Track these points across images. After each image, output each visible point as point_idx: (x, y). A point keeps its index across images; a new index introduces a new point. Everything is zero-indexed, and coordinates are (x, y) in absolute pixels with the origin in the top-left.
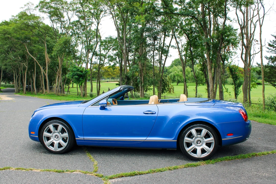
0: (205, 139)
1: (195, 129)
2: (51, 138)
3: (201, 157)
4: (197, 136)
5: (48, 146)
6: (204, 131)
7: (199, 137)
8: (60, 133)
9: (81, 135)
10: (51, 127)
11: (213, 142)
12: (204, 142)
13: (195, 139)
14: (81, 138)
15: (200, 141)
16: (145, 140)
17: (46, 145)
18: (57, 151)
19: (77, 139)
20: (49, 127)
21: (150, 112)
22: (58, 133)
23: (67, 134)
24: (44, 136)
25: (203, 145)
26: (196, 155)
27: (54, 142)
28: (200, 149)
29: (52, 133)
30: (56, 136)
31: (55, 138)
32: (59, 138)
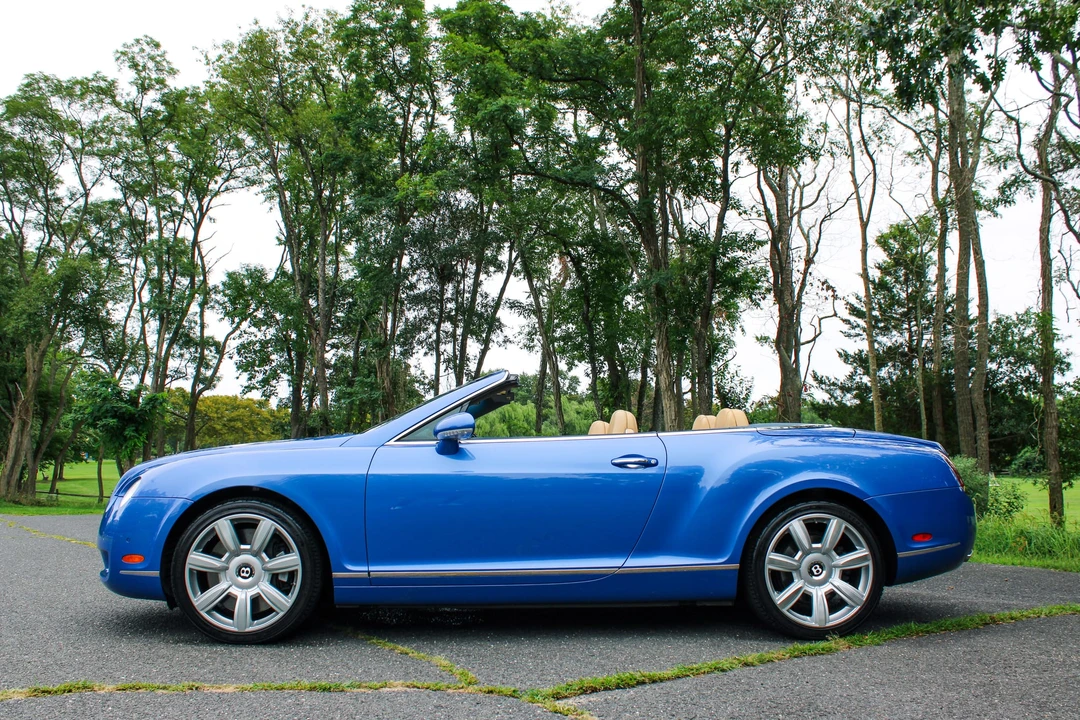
0: (838, 557)
1: (804, 521)
2: (221, 576)
3: (828, 625)
4: (811, 546)
5: (208, 612)
6: (835, 527)
7: (817, 550)
8: (264, 555)
9: (356, 561)
10: (224, 528)
11: (867, 567)
12: (835, 567)
13: (801, 557)
14: (357, 570)
15: (821, 567)
16: (619, 568)
17: (198, 609)
18: (247, 630)
19: (336, 575)
20: (213, 529)
21: (635, 460)
22: (254, 556)
23: (297, 557)
24: (192, 570)
25: (830, 580)
26: (810, 620)
27: (235, 592)
28: (824, 596)
29: (227, 555)
30: (243, 569)
31: (239, 575)
32: (253, 577)
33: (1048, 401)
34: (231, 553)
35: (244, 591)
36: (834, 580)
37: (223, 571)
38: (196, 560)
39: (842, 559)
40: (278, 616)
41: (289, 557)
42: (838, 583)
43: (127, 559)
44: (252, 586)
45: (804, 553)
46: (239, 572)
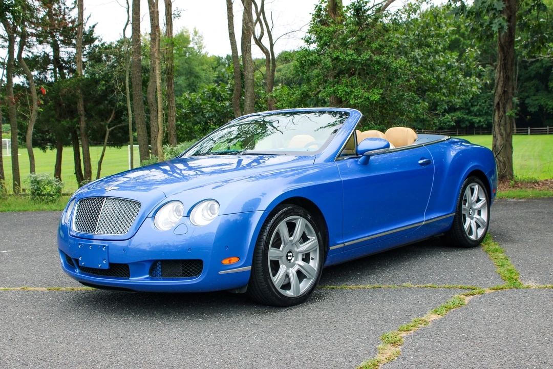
0: (476, 204)
1: (470, 187)
4: (471, 200)
6: (476, 189)
8: (298, 243)
10: (284, 228)
13: (468, 205)
14: (339, 243)
15: (472, 210)
16: (424, 221)
17: (276, 287)
18: (299, 295)
19: (331, 248)
20: (278, 230)
21: (424, 160)
22: (293, 245)
23: (317, 240)
24: (271, 261)
25: (475, 216)
26: (473, 237)
27: (288, 271)
28: (475, 224)
29: (282, 246)
30: (289, 254)
31: (287, 259)
32: (293, 259)
33: (171, 99)
34: (284, 244)
35: (290, 269)
36: (476, 216)
37: (281, 258)
38: (273, 253)
39: (479, 205)
40: (311, 281)
41: (313, 240)
42: (478, 217)
43: (226, 262)
44: (294, 265)
45: (469, 203)
46: (287, 257)
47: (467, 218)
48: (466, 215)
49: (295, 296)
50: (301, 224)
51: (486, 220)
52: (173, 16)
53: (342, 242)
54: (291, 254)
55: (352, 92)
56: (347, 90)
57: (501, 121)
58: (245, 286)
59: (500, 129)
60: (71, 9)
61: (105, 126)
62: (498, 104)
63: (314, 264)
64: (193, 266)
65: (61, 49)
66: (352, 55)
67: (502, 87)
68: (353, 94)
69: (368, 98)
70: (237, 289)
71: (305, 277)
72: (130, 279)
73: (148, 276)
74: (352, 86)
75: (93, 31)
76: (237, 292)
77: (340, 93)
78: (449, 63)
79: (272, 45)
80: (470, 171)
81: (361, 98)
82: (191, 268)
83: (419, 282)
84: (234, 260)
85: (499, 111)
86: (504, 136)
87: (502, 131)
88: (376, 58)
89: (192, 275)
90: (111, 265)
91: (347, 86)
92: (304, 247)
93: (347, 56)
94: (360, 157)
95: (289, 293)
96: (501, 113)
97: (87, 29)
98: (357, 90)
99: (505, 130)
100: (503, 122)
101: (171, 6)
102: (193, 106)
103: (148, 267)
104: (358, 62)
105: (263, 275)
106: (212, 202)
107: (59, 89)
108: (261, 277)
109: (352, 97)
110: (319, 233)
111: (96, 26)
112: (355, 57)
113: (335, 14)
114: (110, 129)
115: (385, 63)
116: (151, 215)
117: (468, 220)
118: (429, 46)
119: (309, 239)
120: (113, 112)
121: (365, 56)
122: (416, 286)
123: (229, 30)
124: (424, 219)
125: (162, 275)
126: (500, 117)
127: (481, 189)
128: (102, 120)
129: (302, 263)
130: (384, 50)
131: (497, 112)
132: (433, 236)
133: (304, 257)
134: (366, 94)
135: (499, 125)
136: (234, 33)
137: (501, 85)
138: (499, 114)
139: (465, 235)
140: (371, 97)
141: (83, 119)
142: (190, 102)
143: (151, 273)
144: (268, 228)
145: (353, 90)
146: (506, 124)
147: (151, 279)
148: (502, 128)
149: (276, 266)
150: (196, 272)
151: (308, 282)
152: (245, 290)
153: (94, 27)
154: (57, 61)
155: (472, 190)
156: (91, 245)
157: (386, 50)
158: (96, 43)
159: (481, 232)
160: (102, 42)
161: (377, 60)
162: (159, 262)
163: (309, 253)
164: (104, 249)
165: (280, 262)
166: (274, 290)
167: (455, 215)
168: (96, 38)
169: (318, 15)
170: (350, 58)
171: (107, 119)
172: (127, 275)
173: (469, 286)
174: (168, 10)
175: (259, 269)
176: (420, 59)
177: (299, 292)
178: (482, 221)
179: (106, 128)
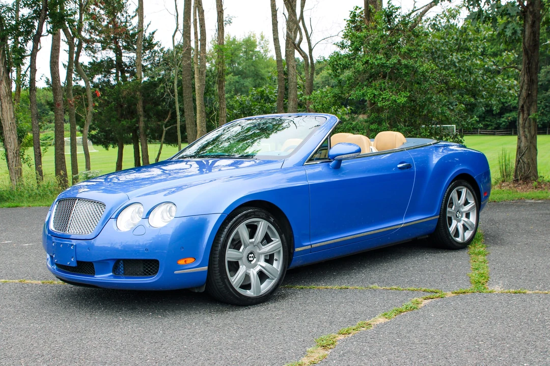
0: (464, 207)
1: (456, 190)
3: (465, 241)
4: (457, 202)
5: (240, 289)
6: (464, 193)
8: (261, 244)
10: (243, 229)
11: (473, 211)
12: (464, 212)
13: (455, 208)
14: (306, 245)
15: (459, 213)
16: (403, 224)
17: (235, 287)
18: (260, 294)
19: (297, 250)
20: (237, 232)
21: (404, 164)
22: (254, 246)
23: (280, 242)
24: (229, 262)
25: (462, 219)
26: (459, 240)
27: (248, 271)
28: (462, 226)
29: (242, 247)
30: (250, 255)
31: (248, 259)
32: (255, 259)
33: (222, 101)
34: (245, 245)
35: (252, 269)
36: (464, 218)
37: (241, 259)
38: (231, 254)
39: (467, 208)
40: (274, 281)
41: (276, 242)
42: (466, 220)
43: (182, 262)
44: (255, 265)
45: (455, 206)
46: (248, 258)
47: (453, 221)
48: (453, 218)
49: (255, 296)
50: (263, 226)
51: (474, 223)
52: (224, 22)
53: (310, 243)
54: (252, 255)
55: (380, 94)
56: (376, 93)
57: (525, 123)
58: (203, 286)
59: (525, 131)
60: (133, 17)
61: (162, 125)
62: (523, 107)
63: (277, 266)
64: (151, 266)
65: (123, 54)
66: (381, 59)
67: (527, 90)
68: (381, 97)
69: (395, 101)
70: (197, 288)
71: (268, 278)
72: (95, 276)
73: (111, 274)
74: (381, 89)
75: (153, 37)
76: (196, 291)
77: (369, 96)
78: (486, 66)
79: (311, 50)
80: (457, 175)
81: (388, 100)
82: (149, 268)
83: (388, 284)
84: (190, 260)
85: (523, 114)
86: (528, 138)
87: (527, 133)
88: (404, 62)
89: (150, 274)
90: (78, 262)
91: (376, 89)
92: (267, 248)
93: (377, 60)
94: (331, 161)
95: (249, 293)
96: (525, 115)
97: (147, 35)
98: (385, 93)
99: (530, 132)
100: (527, 125)
101: (223, 13)
102: (243, 107)
103: (112, 264)
104: (387, 66)
105: (220, 275)
106: (171, 205)
107: (119, 91)
108: (218, 277)
109: (380, 99)
110: (283, 235)
111: (155, 33)
112: (384, 61)
113: (369, 20)
114: (167, 129)
115: (413, 67)
116: (114, 216)
117: (454, 223)
118: (468, 50)
119: (272, 241)
120: (170, 113)
121: (394, 60)
122: (382, 288)
123: (274, 35)
124: (403, 222)
125: (124, 274)
126: (524, 119)
127: (470, 192)
128: (160, 121)
129: (264, 264)
130: (413, 54)
131: (521, 115)
132: (416, 238)
133: (268, 258)
134: (394, 97)
135: (524, 127)
136: (278, 39)
137: (526, 88)
138: (523, 117)
139: (450, 238)
140: (398, 99)
141: (142, 119)
142: (240, 103)
143: (114, 271)
144: (226, 230)
145: (382, 93)
146: (530, 126)
147: (115, 277)
148: (526, 130)
149: (235, 266)
150: (154, 271)
151: (271, 282)
152: (203, 290)
153: (153, 33)
154: (120, 65)
155: (459, 194)
156: (61, 244)
157: (414, 55)
158: (156, 48)
159: (468, 235)
160: (162, 47)
161: (405, 64)
162: (122, 262)
163: (273, 254)
164: (72, 248)
165: (240, 263)
166: (231, 290)
167: (439, 218)
168: (155, 44)
169: (353, 21)
170: (379, 62)
171: (165, 118)
172: (92, 272)
173: (432, 289)
174: (220, 17)
175: (216, 269)
176: (458, 63)
177: (260, 292)
178: (470, 224)
179: (162, 127)
